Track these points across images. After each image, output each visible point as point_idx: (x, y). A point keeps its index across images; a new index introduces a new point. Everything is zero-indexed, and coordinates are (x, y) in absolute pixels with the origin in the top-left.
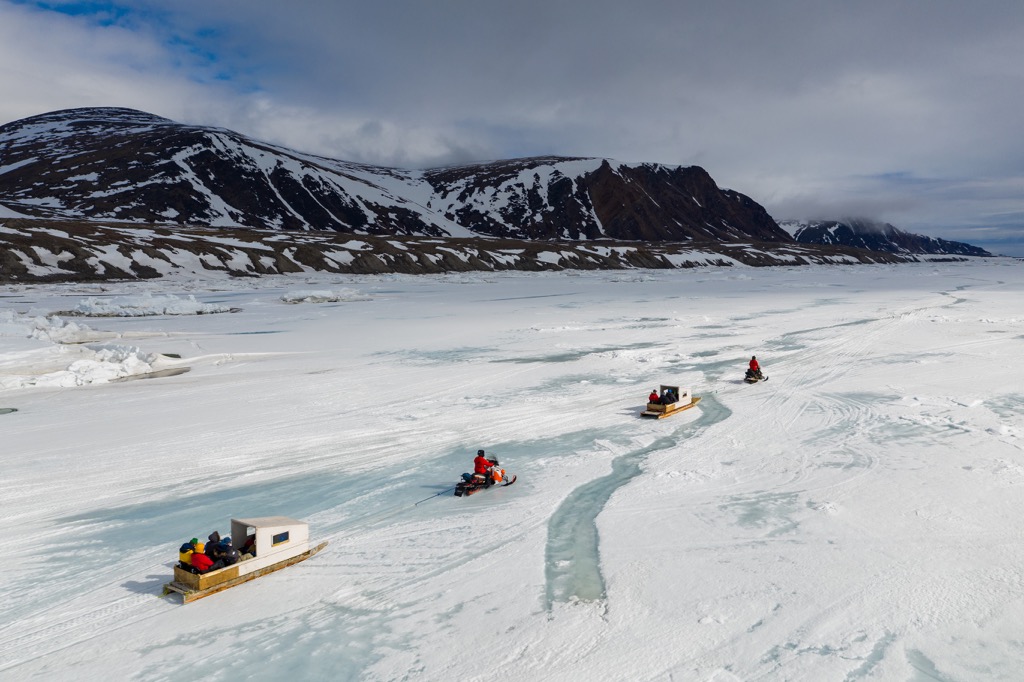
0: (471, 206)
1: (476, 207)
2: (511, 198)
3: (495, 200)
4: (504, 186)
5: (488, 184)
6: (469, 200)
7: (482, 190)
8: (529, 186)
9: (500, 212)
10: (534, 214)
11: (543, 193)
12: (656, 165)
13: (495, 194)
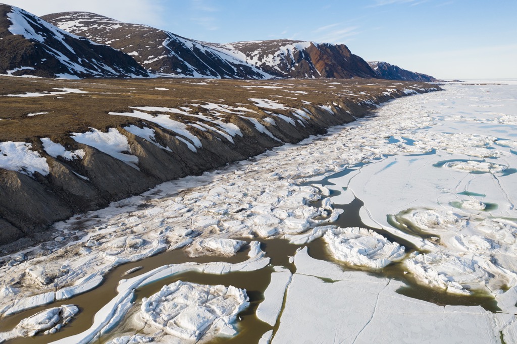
0: (265, 63)
1: (267, 64)
2: (280, 60)
3: (275, 60)
4: (276, 54)
5: (269, 53)
6: (263, 61)
7: (267, 56)
8: (286, 54)
9: (278, 66)
10: (291, 67)
11: (292, 56)
12: (327, 44)
13: (273, 58)
